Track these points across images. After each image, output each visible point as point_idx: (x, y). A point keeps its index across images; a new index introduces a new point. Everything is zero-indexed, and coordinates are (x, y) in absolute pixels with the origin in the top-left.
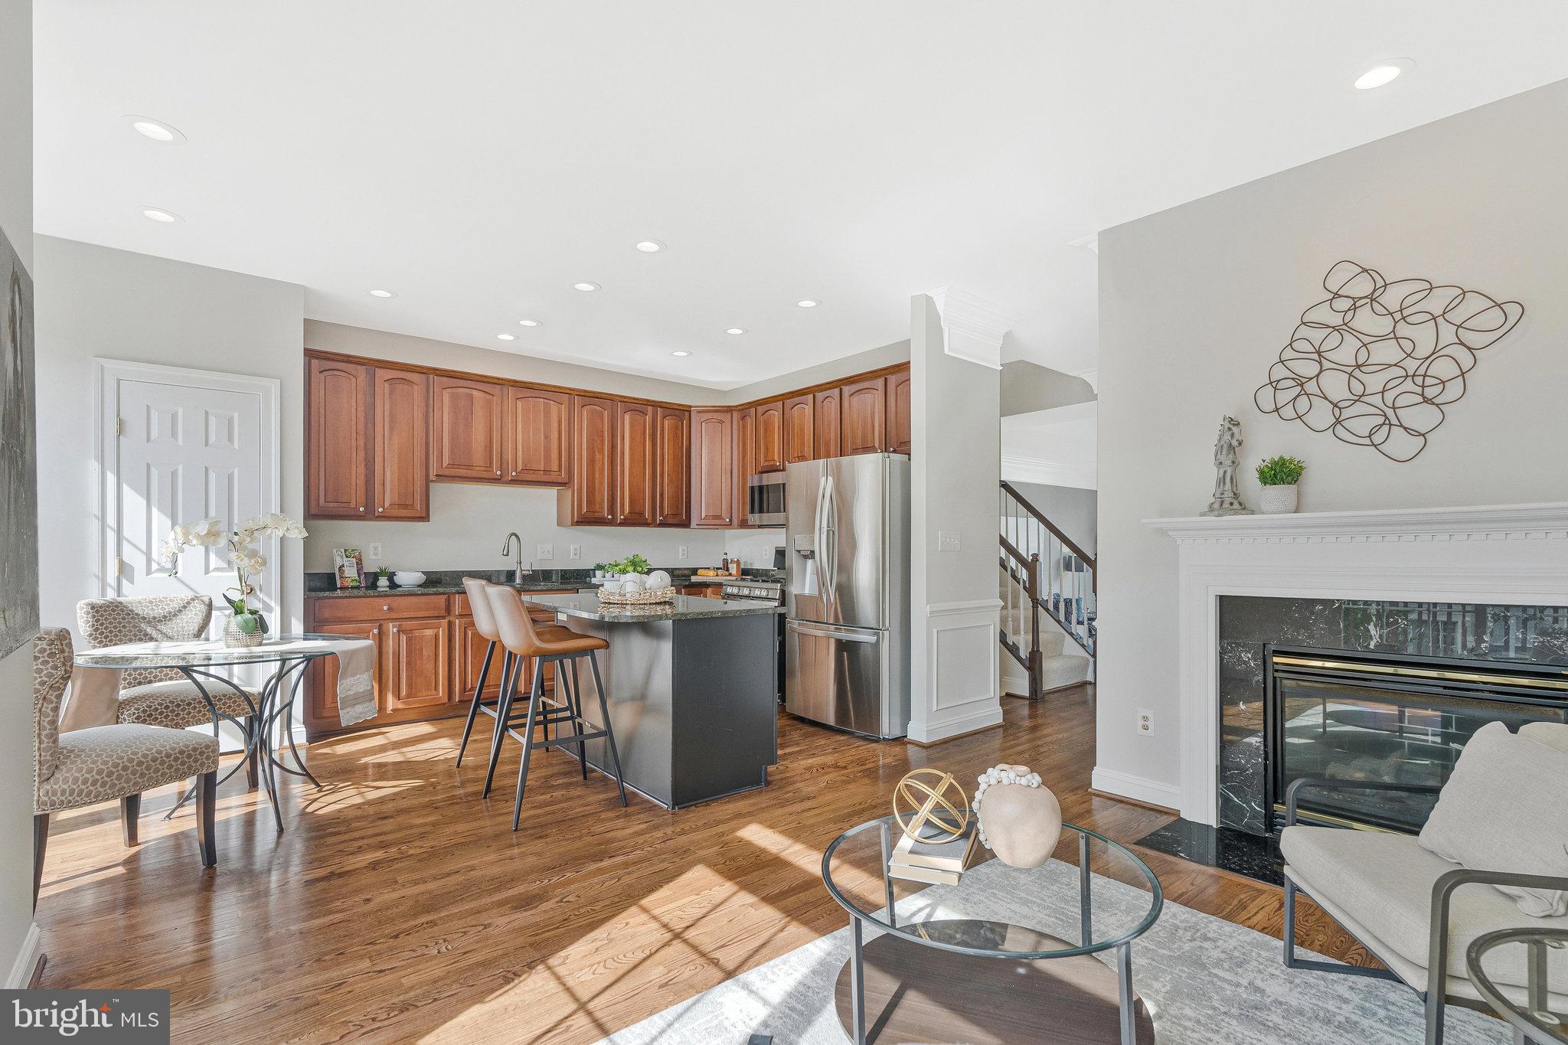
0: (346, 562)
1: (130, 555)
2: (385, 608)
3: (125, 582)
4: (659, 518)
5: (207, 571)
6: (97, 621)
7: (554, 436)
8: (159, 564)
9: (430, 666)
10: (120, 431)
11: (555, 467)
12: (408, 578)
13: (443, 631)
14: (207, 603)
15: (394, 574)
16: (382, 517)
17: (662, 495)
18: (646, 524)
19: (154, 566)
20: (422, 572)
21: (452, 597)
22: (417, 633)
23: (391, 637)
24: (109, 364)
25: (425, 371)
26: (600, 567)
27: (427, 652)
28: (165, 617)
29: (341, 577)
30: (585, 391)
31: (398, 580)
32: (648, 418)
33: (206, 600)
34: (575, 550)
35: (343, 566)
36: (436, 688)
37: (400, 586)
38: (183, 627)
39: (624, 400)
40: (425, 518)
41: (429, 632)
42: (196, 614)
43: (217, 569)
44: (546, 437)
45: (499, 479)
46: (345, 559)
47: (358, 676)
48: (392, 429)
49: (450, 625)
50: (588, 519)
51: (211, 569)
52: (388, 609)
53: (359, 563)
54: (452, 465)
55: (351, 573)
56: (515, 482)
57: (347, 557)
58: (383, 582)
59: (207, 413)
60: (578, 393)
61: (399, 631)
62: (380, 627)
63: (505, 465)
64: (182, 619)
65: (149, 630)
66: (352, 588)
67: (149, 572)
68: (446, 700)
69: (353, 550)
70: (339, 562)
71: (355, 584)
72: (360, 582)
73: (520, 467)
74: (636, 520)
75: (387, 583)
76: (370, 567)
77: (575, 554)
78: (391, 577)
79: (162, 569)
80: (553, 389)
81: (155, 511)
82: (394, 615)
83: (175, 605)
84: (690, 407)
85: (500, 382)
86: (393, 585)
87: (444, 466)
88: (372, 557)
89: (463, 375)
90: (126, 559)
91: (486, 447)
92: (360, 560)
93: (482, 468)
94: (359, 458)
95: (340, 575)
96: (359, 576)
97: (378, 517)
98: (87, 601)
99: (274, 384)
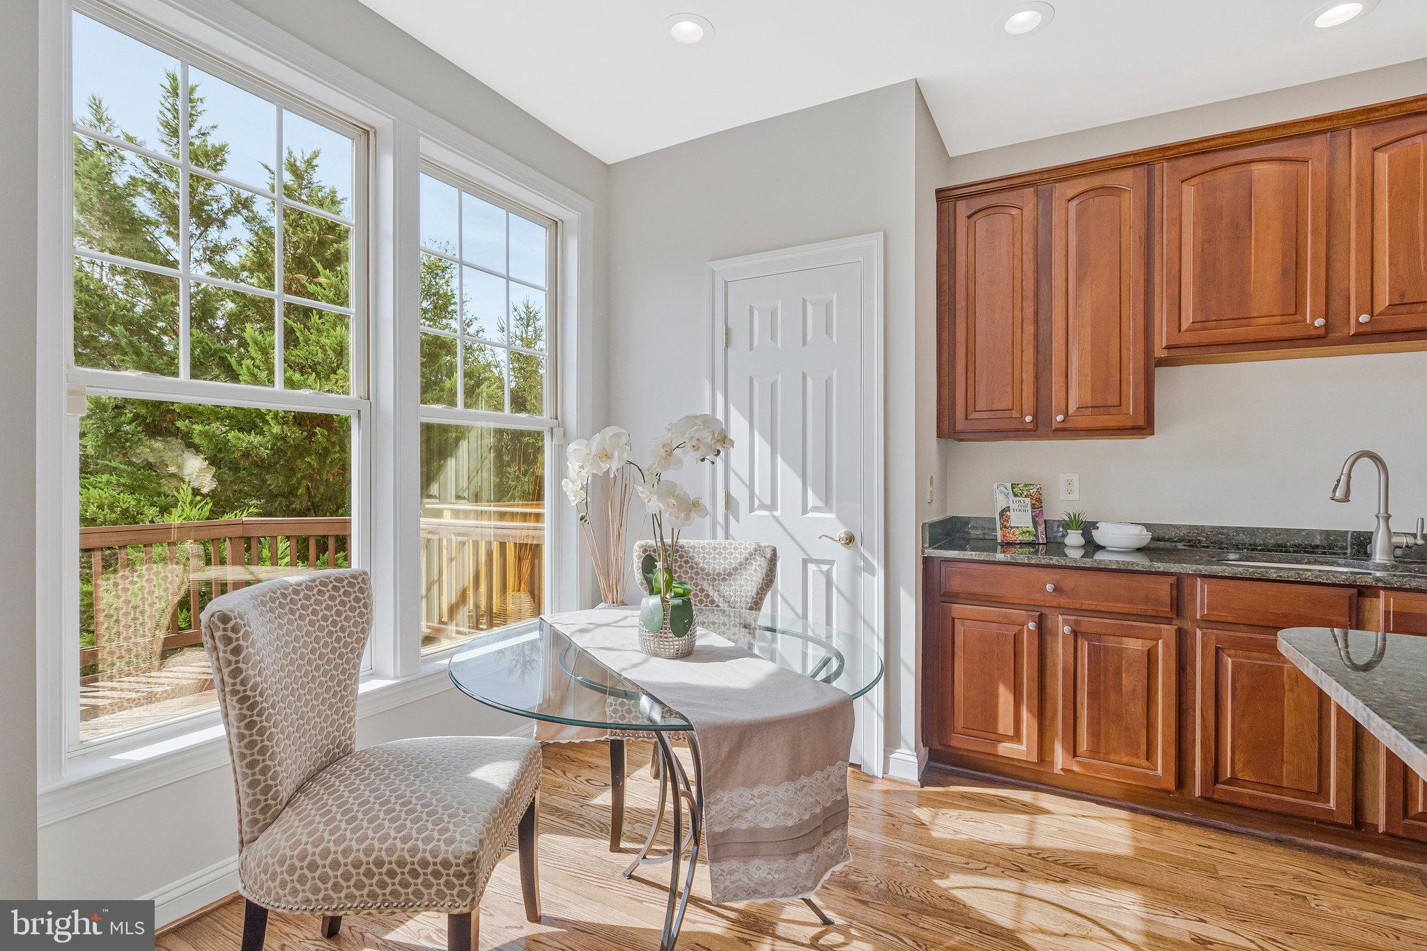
0: (1013, 503)
2: (1049, 587)
5: (805, 511)
8: (760, 499)
9: (1138, 708)
10: (727, 343)
12: (1117, 536)
13: (1166, 646)
14: (768, 556)
15: (1094, 525)
16: (1065, 430)
19: (757, 503)
20: (1145, 525)
21: (1186, 583)
22: (1110, 642)
23: (1060, 640)
24: (717, 265)
25: (1144, 159)
27: (1131, 680)
28: (725, 570)
29: (1004, 527)
31: (1098, 536)
33: (769, 554)
35: (1008, 509)
36: (1149, 755)
37: (1100, 548)
40: (1145, 427)
41: (1134, 645)
42: (755, 570)
43: (815, 509)
45: (1320, 338)
46: (1012, 497)
47: (763, 789)
49: (1182, 638)
51: (809, 506)
52: (1055, 590)
53: (1037, 505)
54: (1201, 323)
55: (1021, 520)
57: (1016, 495)
58: (1074, 538)
59: (804, 302)
61: (1075, 633)
62: (1041, 621)
63: (1337, 302)
64: (742, 575)
66: (1022, 544)
67: (752, 509)
68: (1170, 784)
69: (1026, 485)
70: (1001, 502)
71: (1027, 538)
72: (1036, 536)
73: (1379, 303)
75: (1081, 541)
76: (1057, 511)
78: (1087, 528)
79: (763, 506)
81: (757, 435)
82: (1064, 601)
85: (1327, 125)
86: (1091, 546)
87: (1184, 327)
88: (1063, 495)
89: (1229, 140)
90: (732, 493)
91: (1284, 273)
92: (1039, 501)
93: (1278, 319)
94: (1026, 336)
95: (1002, 524)
96: (1035, 527)
97: (1056, 430)
98: (643, 542)
99: (877, 241)
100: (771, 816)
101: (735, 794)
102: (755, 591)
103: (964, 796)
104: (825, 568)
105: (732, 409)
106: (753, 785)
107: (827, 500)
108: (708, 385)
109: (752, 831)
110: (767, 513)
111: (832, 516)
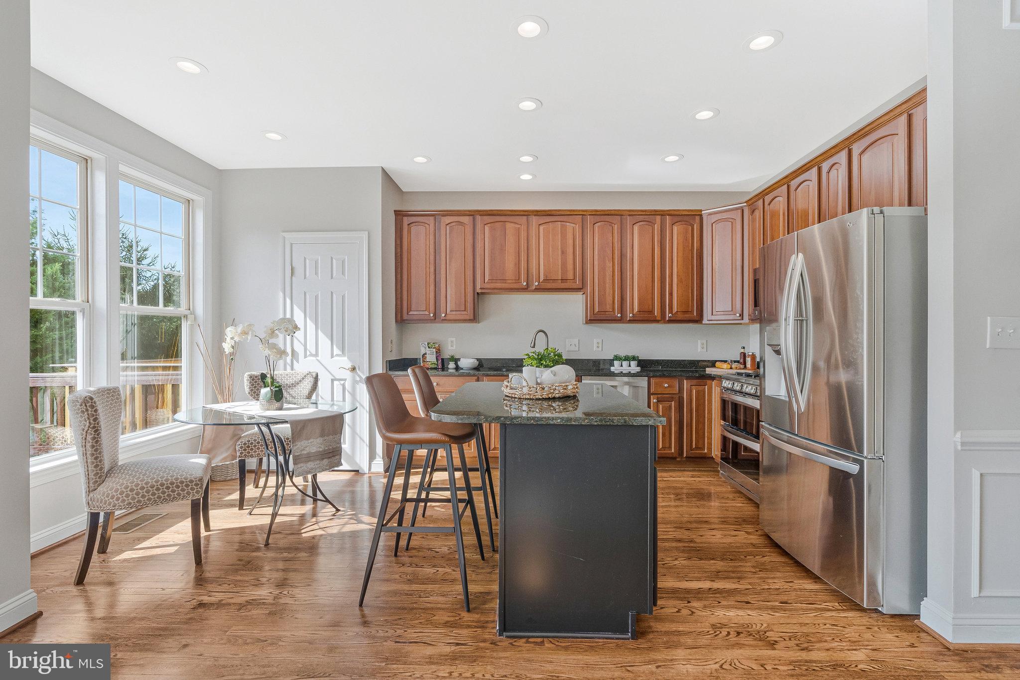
0: (428, 351)
1: (297, 346)
3: (295, 362)
4: (668, 315)
5: (332, 357)
7: (570, 250)
8: (310, 352)
10: (293, 274)
11: (570, 276)
12: (466, 363)
14: (314, 376)
15: (459, 359)
16: (447, 320)
17: (671, 294)
18: (655, 321)
19: (308, 353)
20: (477, 360)
21: (481, 379)
24: (286, 235)
25: (472, 213)
26: (617, 358)
28: (293, 384)
29: (424, 361)
30: (596, 211)
31: (460, 364)
32: (657, 227)
34: (598, 343)
35: (426, 354)
37: (462, 369)
38: (301, 391)
39: (632, 213)
40: (474, 320)
42: (307, 385)
43: (337, 355)
44: (563, 252)
45: (526, 289)
46: (427, 349)
51: (334, 354)
53: (438, 352)
54: (491, 280)
55: (431, 358)
56: (539, 290)
57: (429, 348)
58: (452, 365)
59: (332, 259)
60: (590, 213)
63: (530, 278)
64: (301, 386)
66: (432, 369)
67: (305, 357)
69: (434, 343)
70: (423, 351)
71: (433, 366)
72: (437, 365)
73: (542, 279)
74: (645, 317)
75: (454, 366)
76: (446, 355)
77: (598, 347)
78: (456, 361)
79: (311, 355)
80: (569, 213)
81: (308, 319)
82: (441, 389)
83: (299, 378)
84: (701, 211)
85: (526, 213)
86: (457, 368)
87: (486, 281)
88: (450, 348)
89: (499, 212)
90: (295, 348)
91: (516, 264)
92: (439, 350)
93: (514, 281)
94: (431, 279)
95: (423, 360)
96: (437, 361)
97: (443, 320)
98: (249, 373)
99: (365, 235)
100: (314, 448)
101: (302, 443)
102: (307, 393)
104: (342, 382)
105: (295, 307)
106: (308, 439)
107: (343, 350)
108: (281, 294)
109: (308, 454)
110: (314, 358)
111: (346, 358)
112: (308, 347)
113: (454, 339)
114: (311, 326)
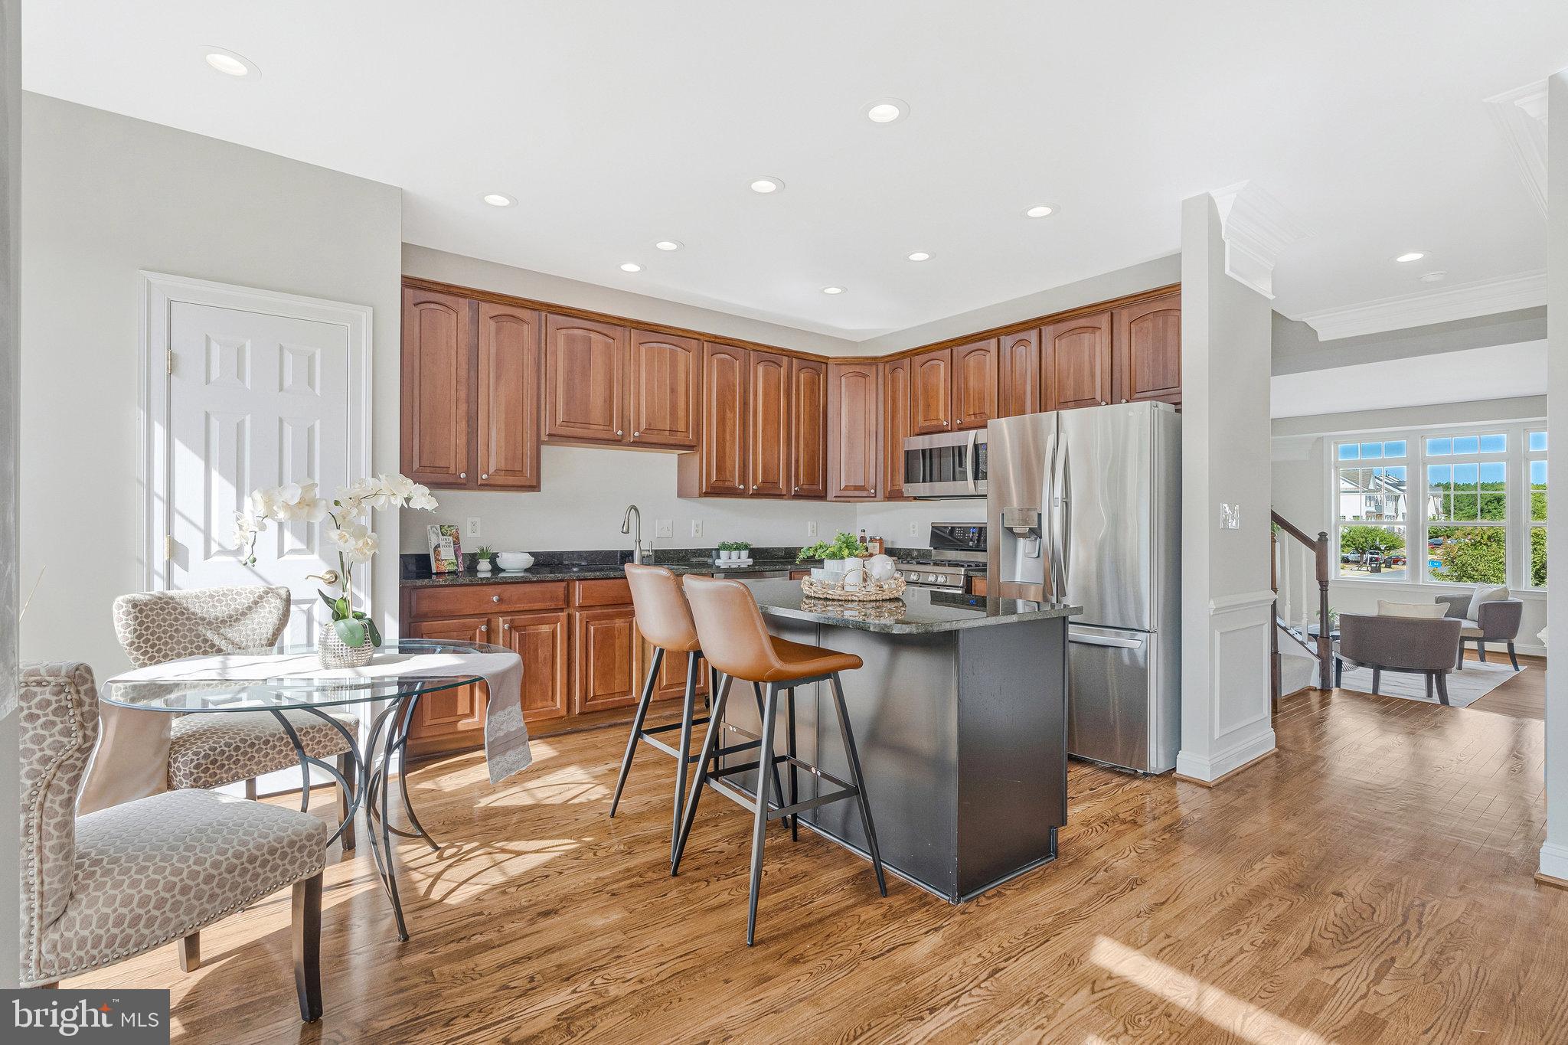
0: (442, 541)
1: (184, 534)
2: (495, 599)
3: (177, 569)
4: (794, 489)
5: (281, 554)
6: (141, 624)
7: (681, 389)
8: (220, 545)
9: (547, 671)
10: (172, 369)
11: (681, 427)
12: (515, 561)
13: (562, 625)
14: (284, 596)
15: (496, 555)
16: (487, 485)
17: (797, 461)
18: (780, 496)
19: (215, 548)
20: (529, 553)
21: (571, 584)
22: (531, 630)
23: (501, 635)
24: (156, 278)
25: (538, 307)
26: (725, 547)
27: (543, 653)
28: (231, 617)
29: (437, 560)
30: (716, 337)
31: (501, 562)
32: (783, 371)
33: (283, 593)
34: (697, 526)
35: (438, 546)
36: (553, 698)
37: (504, 570)
38: (253, 630)
39: (758, 348)
40: (535, 487)
41: (545, 629)
42: (270, 612)
43: (293, 551)
44: (673, 391)
45: (620, 441)
46: (441, 537)
48: (498, 378)
49: (570, 618)
50: (718, 490)
51: (286, 550)
52: (497, 601)
53: (457, 543)
54: (567, 422)
55: (447, 554)
56: (639, 444)
57: (443, 535)
58: (484, 566)
59: (282, 348)
60: (707, 339)
61: (510, 628)
62: (489, 623)
63: (626, 423)
64: (253, 620)
65: (209, 635)
66: (450, 573)
67: (207, 555)
68: (564, 712)
69: (449, 527)
70: (433, 541)
71: (452, 568)
72: (457, 566)
73: (643, 426)
74: (768, 491)
75: (489, 567)
76: (468, 548)
77: (697, 532)
78: (493, 558)
80: (680, 333)
81: (215, 475)
82: (504, 608)
83: (245, 601)
84: (828, 358)
85: (622, 323)
86: (496, 569)
87: (558, 424)
88: (470, 535)
89: (581, 313)
90: (178, 538)
91: (605, 401)
92: (457, 538)
93: (602, 427)
94: (460, 412)
95: (436, 558)
96: (457, 559)
97: (481, 485)
98: (128, 596)
99: (366, 315)
102: (270, 633)
103: (441, 768)
104: (305, 607)
107: (309, 542)
111: (315, 557)
112: (215, 533)
113: (477, 520)
114: (223, 490)
